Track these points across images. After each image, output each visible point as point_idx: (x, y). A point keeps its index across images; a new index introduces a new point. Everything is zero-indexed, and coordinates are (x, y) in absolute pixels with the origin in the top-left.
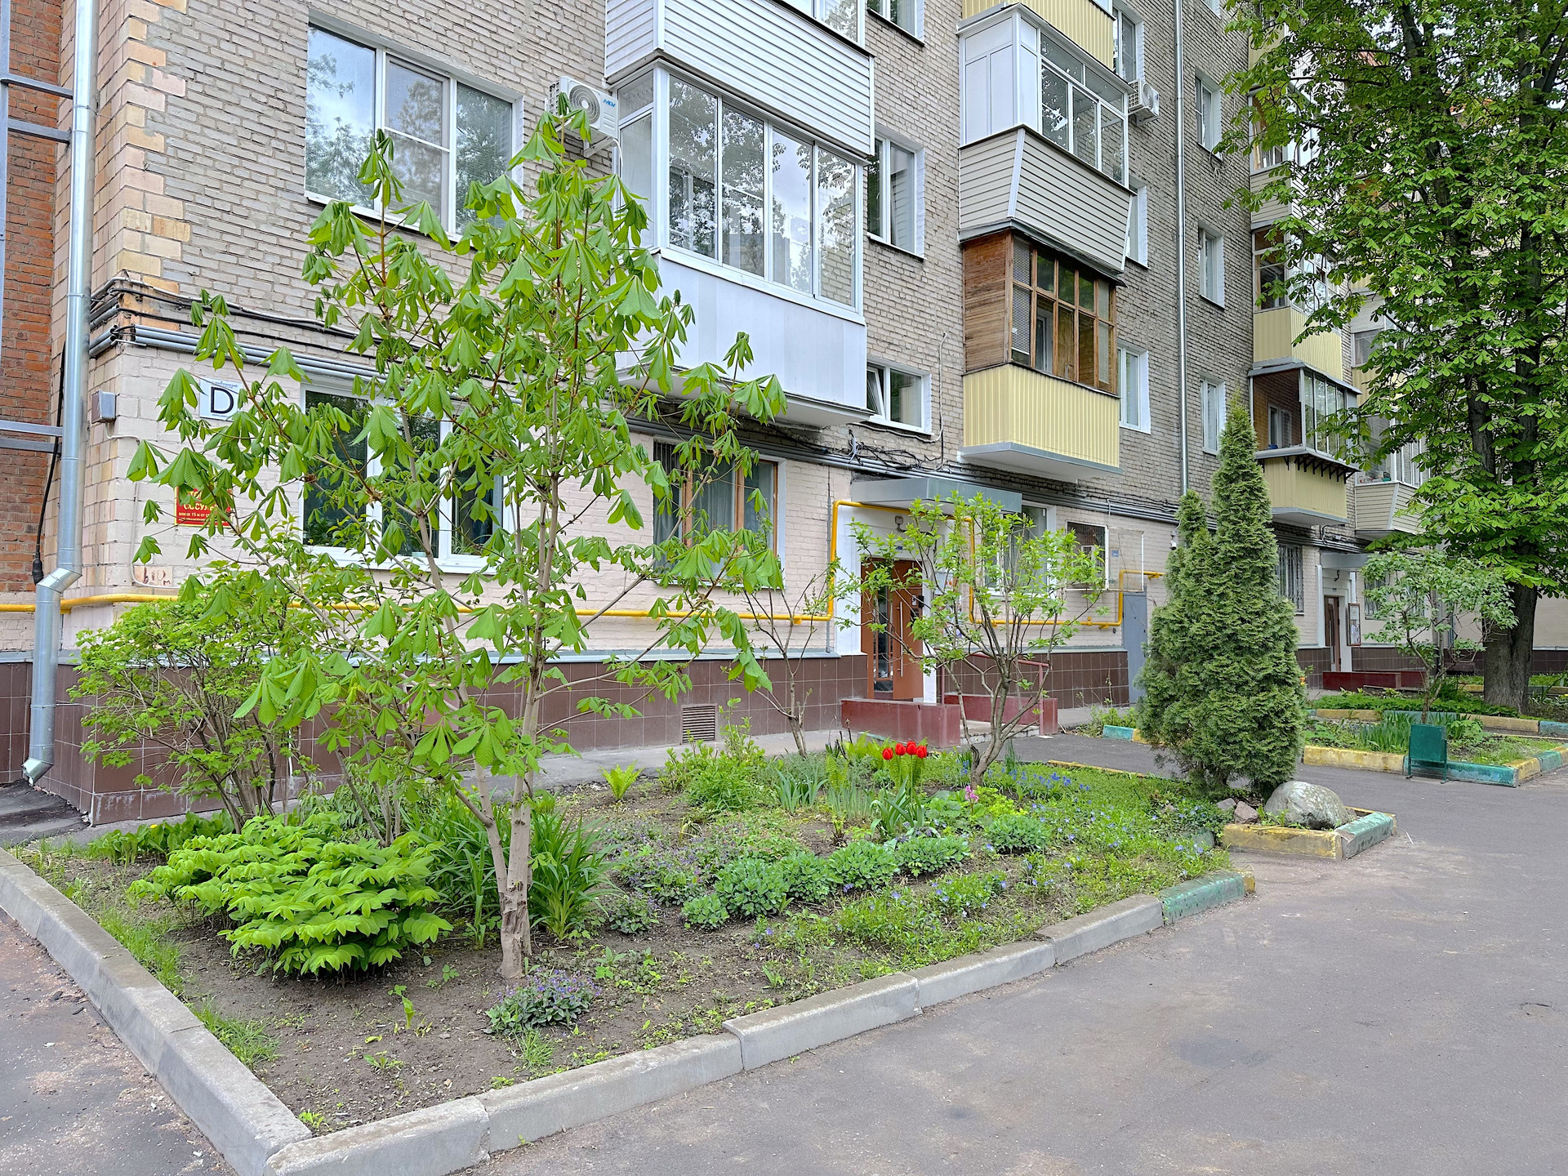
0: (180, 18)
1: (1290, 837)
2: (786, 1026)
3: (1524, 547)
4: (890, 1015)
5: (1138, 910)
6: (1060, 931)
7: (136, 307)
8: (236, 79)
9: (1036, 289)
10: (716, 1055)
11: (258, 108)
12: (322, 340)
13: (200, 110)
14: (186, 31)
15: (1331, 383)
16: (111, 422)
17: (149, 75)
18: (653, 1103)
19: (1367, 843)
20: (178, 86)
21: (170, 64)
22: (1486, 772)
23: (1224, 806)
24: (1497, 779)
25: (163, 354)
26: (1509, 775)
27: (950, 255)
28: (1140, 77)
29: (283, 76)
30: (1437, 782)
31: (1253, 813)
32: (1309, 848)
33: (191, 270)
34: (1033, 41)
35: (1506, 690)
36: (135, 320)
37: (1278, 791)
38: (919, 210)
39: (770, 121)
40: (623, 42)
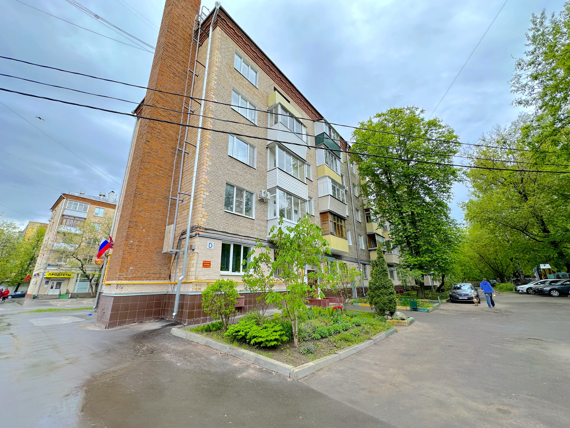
0: (209, 183)
1: (399, 322)
2: (344, 353)
3: (421, 267)
4: (355, 352)
5: (383, 334)
6: (374, 338)
7: (199, 230)
8: (215, 192)
9: (333, 221)
10: (337, 357)
11: (218, 197)
12: (225, 234)
13: (210, 197)
14: (209, 185)
15: (381, 236)
16: (193, 250)
17: (204, 192)
18: (331, 364)
19: (411, 322)
20: (207, 194)
21: (207, 190)
22: (424, 310)
23: (386, 317)
24: (426, 311)
25: (203, 238)
26: (428, 310)
27: (319, 215)
28: (344, 185)
29: (222, 192)
30: (416, 312)
31: (391, 318)
32: (402, 324)
33: (208, 223)
34: (330, 181)
35: (421, 294)
36: (199, 232)
37: (394, 313)
38: (313, 208)
39: (293, 195)
40: (270, 184)
